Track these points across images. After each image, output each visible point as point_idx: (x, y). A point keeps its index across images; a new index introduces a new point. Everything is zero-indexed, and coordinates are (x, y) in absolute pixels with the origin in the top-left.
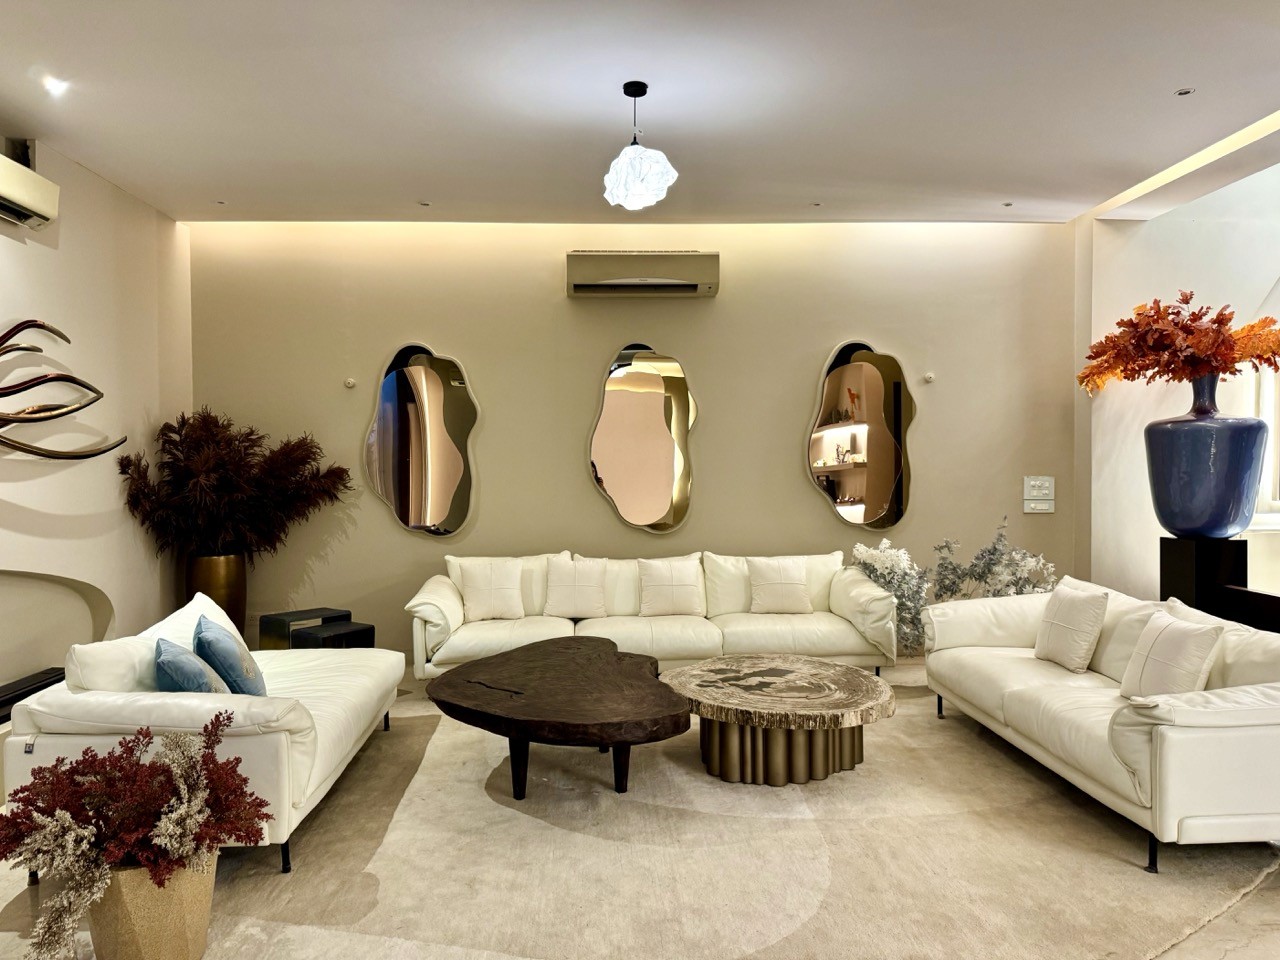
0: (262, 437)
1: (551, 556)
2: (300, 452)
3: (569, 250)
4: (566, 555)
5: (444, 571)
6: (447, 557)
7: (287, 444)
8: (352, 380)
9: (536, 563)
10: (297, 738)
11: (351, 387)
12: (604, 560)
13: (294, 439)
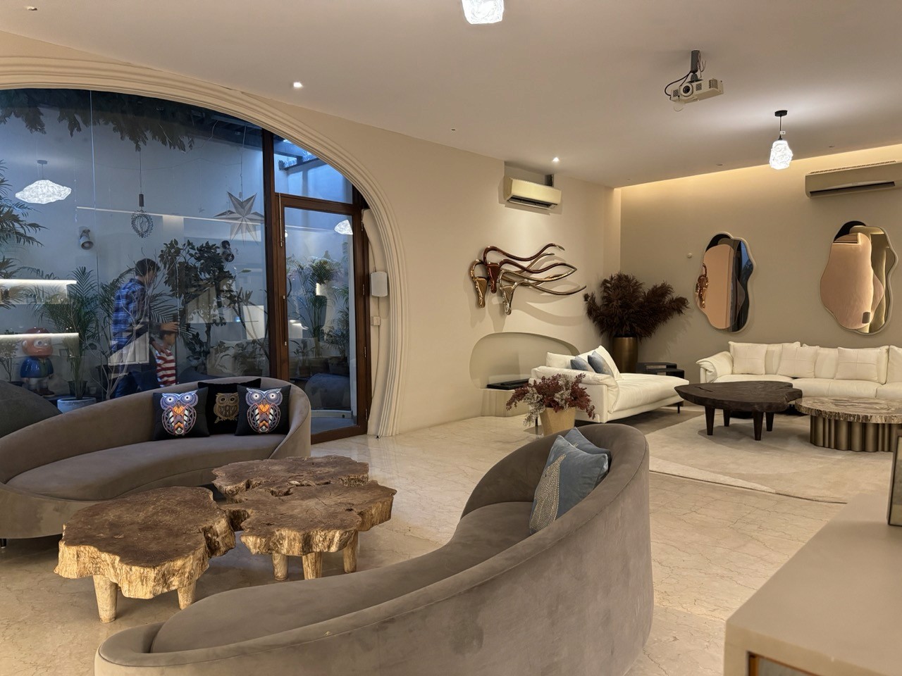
0: (641, 284)
1: (786, 345)
2: (662, 291)
3: (808, 173)
4: (797, 344)
5: (727, 349)
6: (730, 343)
7: (655, 287)
8: (690, 254)
9: (776, 348)
10: (609, 388)
11: (690, 257)
12: (817, 347)
13: (659, 285)
